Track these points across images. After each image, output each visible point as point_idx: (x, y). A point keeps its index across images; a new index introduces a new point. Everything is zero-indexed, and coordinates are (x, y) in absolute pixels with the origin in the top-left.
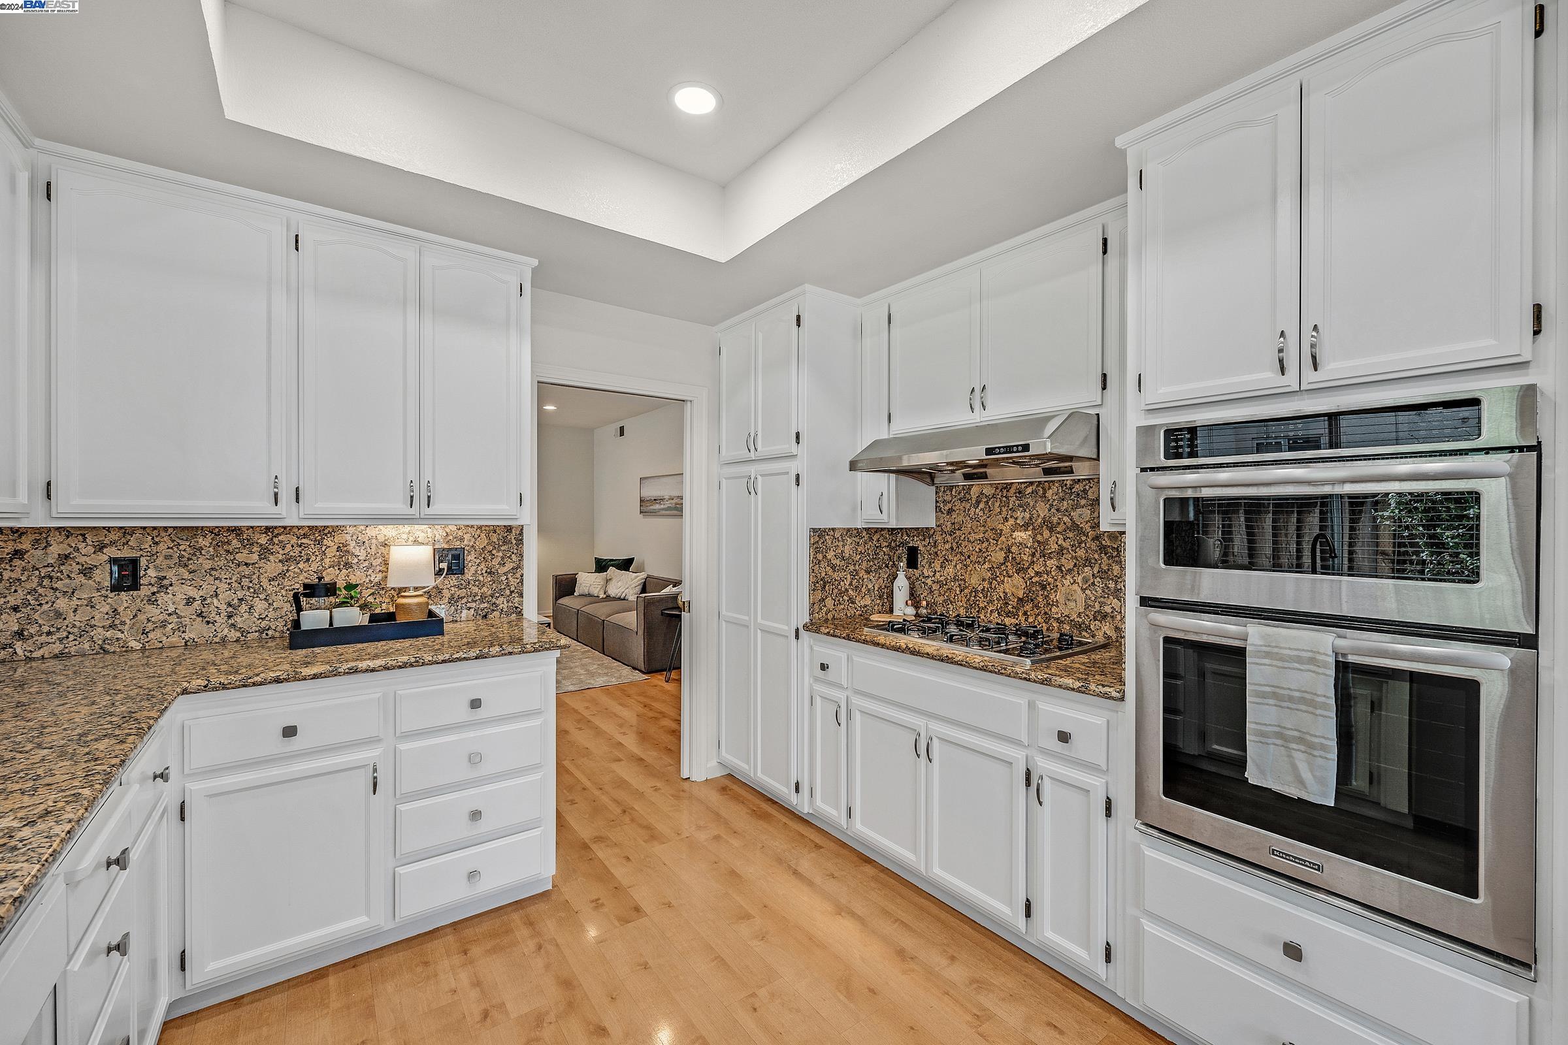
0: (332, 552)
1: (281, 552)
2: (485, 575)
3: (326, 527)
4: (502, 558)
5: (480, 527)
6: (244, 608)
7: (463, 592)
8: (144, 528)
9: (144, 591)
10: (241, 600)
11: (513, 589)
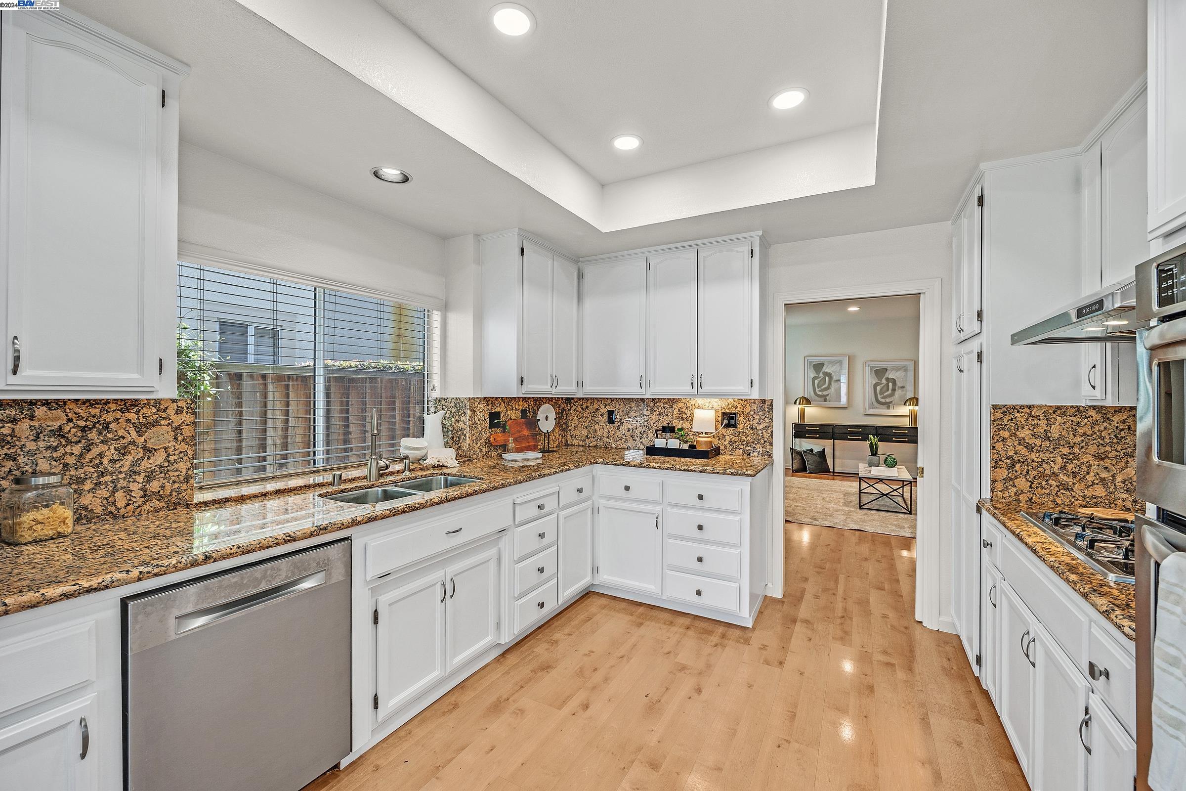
0: (676, 411)
1: (658, 411)
2: (749, 429)
3: (674, 399)
4: (759, 420)
5: (746, 400)
6: (645, 435)
7: (736, 439)
8: (616, 398)
9: (617, 424)
10: (644, 431)
11: (766, 439)
